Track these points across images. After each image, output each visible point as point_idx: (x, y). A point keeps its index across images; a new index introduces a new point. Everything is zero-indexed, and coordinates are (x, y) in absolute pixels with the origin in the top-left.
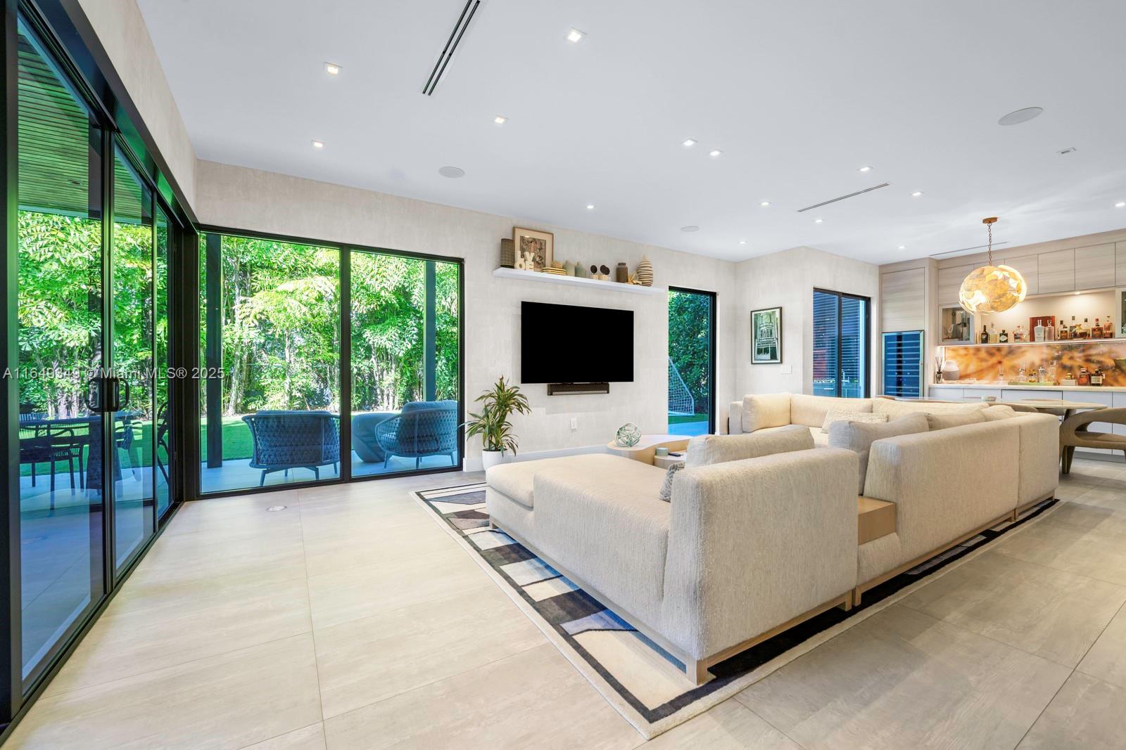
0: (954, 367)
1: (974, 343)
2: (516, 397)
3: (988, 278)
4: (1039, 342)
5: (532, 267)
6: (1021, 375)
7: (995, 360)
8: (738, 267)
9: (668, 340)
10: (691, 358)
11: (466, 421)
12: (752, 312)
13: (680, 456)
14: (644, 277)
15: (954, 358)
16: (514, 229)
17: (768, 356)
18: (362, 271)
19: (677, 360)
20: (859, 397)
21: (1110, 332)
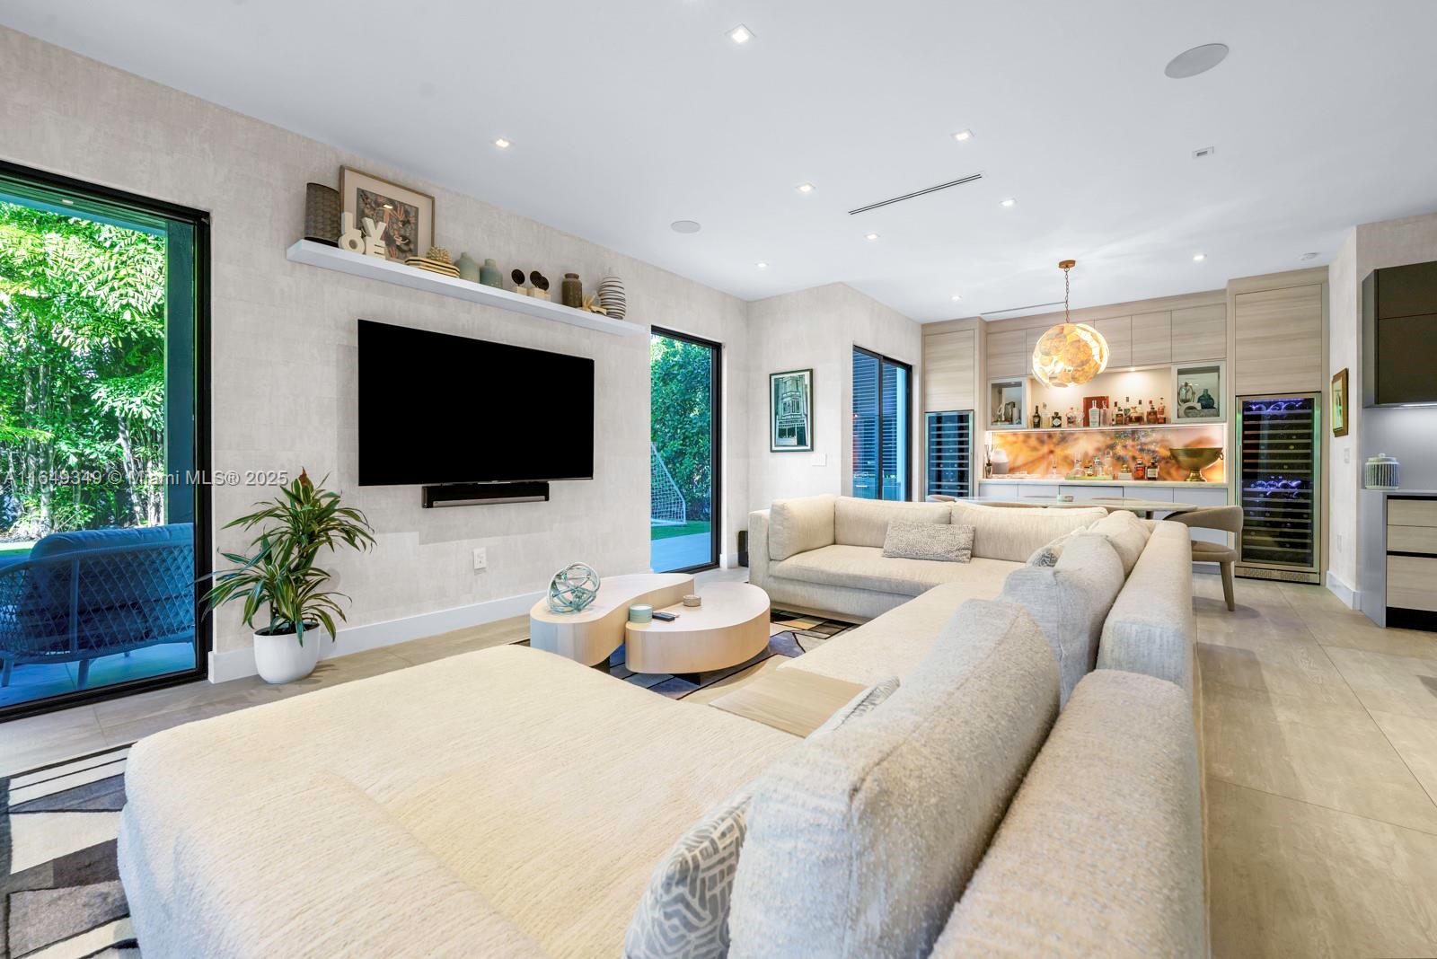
0: (1002, 457)
1: (1025, 427)
2: (336, 514)
3: (1070, 339)
4: (1094, 427)
5: (382, 251)
6: (1078, 467)
7: (1045, 449)
8: (752, 309)
9: (650, 419)
10: (681, 445)
11: (214, 570)
12: (771, 375)
13: (671, 619)
14: (610, 304)
15: (1003, 446)
16: (342, 170)
17: (794, 440)
18: (76, 270)
19: (663, 448)
20: (899, 500)
21: (1163, 416)
